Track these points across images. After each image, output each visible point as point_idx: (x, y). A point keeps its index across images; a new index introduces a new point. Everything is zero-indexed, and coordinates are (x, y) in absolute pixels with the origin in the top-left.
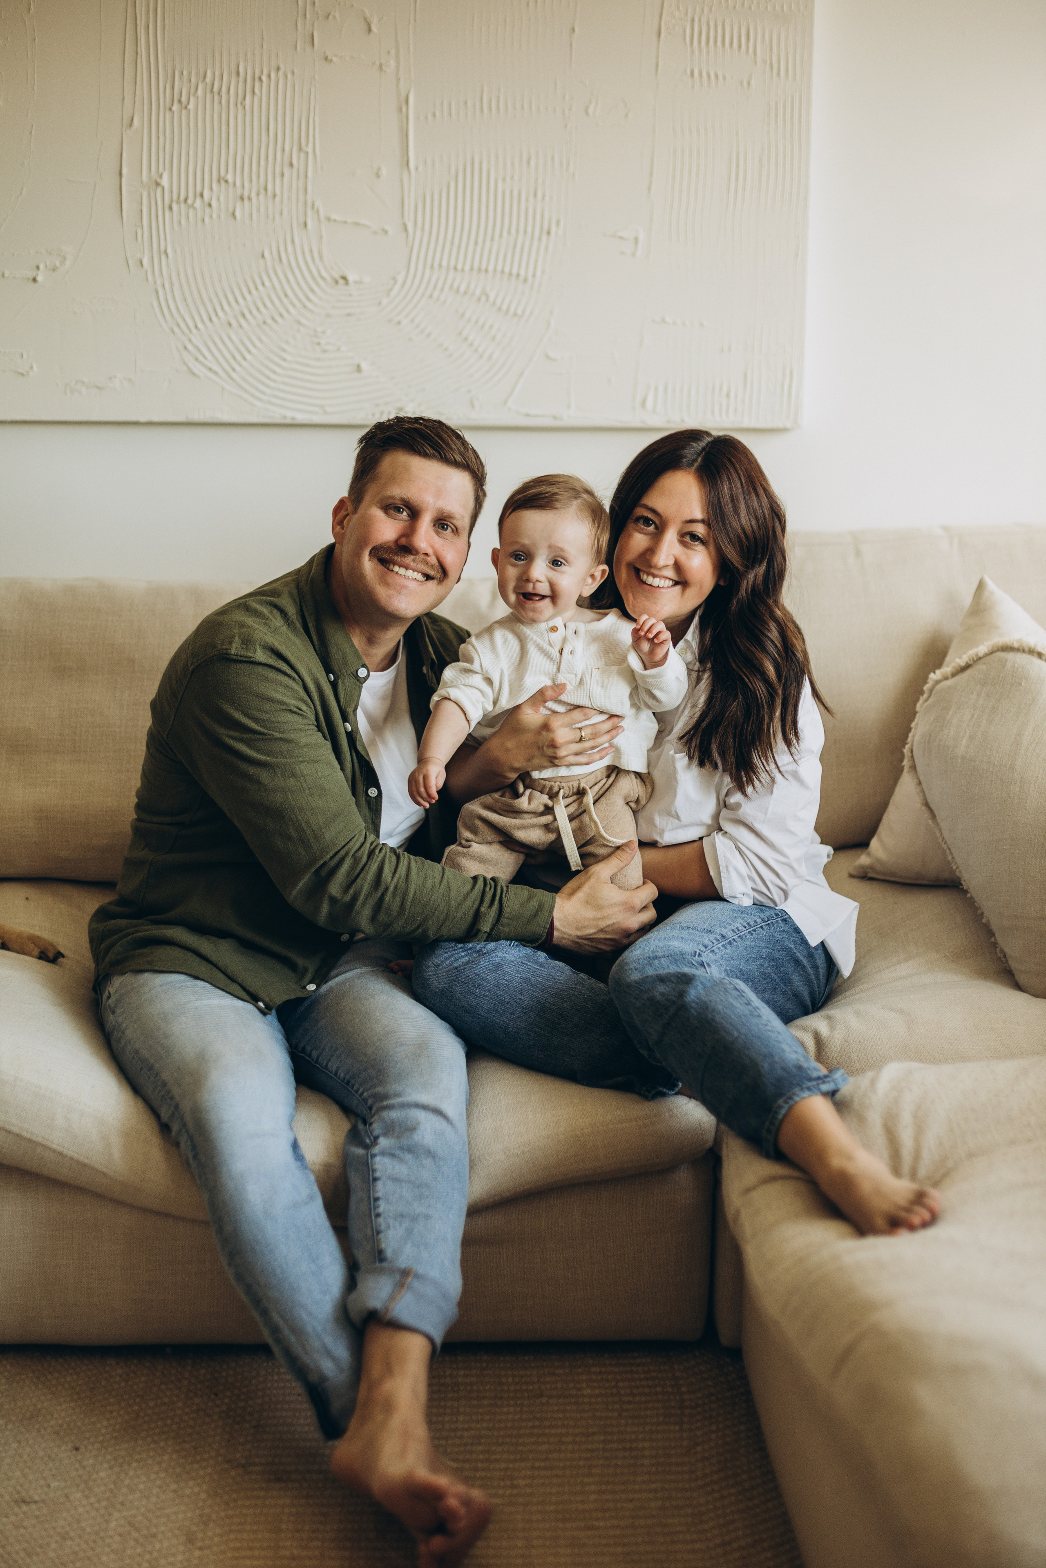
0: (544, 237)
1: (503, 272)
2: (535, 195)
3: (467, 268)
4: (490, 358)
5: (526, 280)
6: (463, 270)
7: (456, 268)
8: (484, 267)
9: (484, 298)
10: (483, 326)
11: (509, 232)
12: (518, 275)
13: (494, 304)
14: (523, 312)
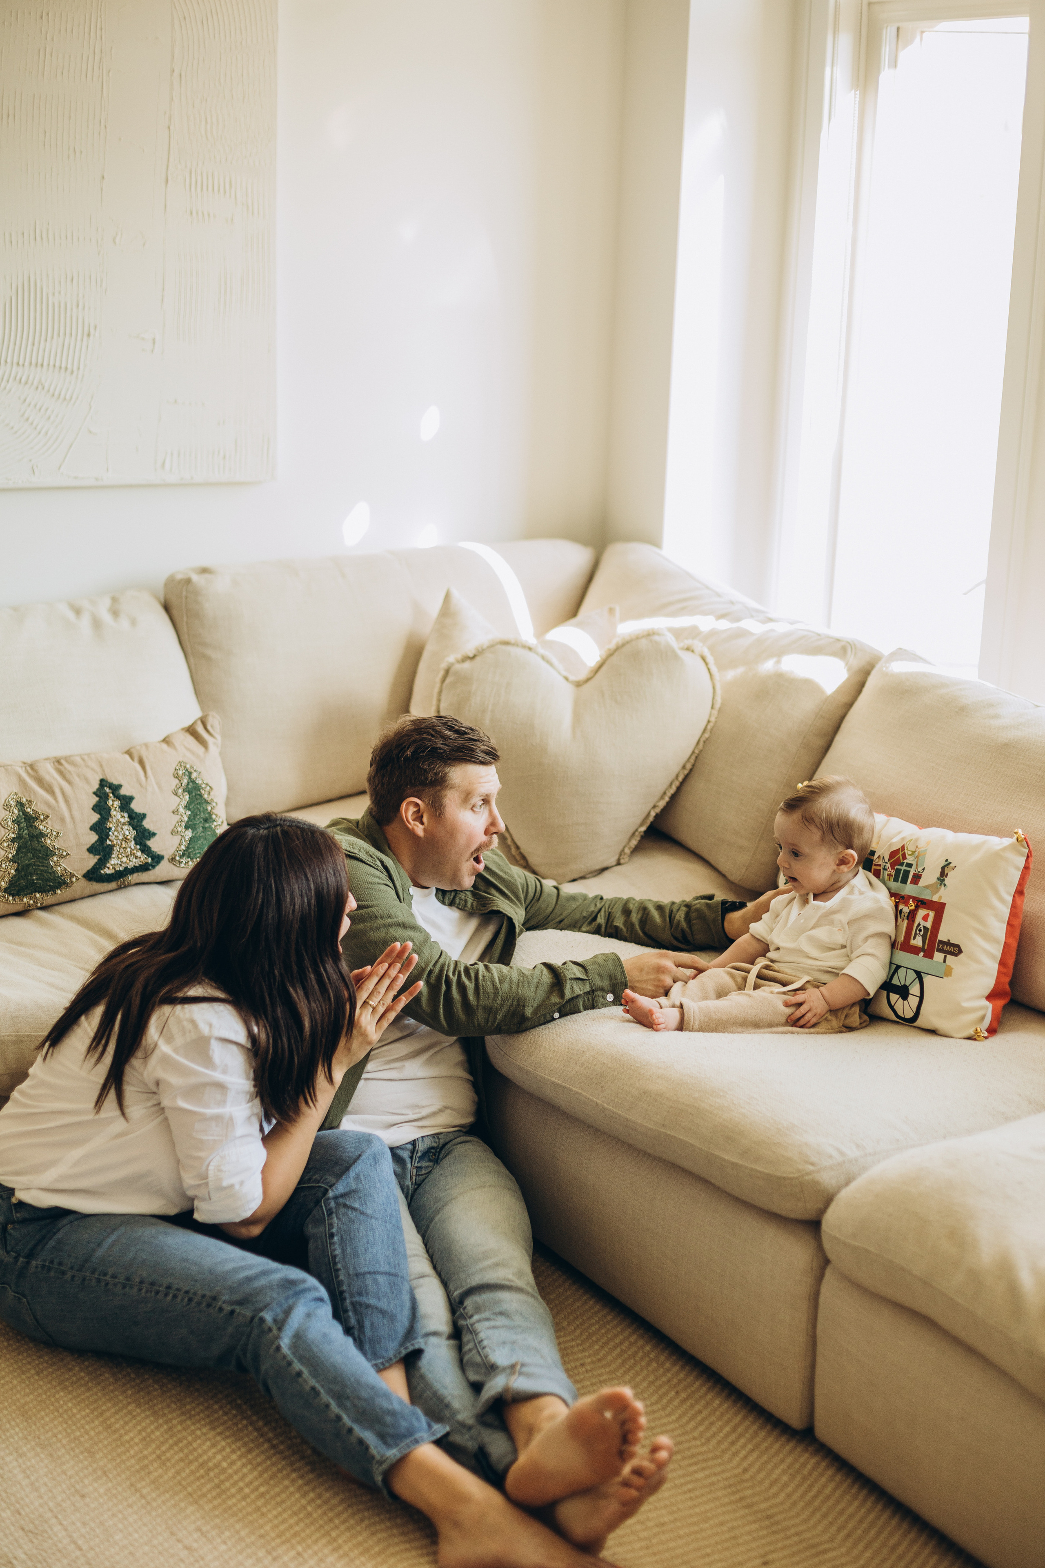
0: (85, 339)
1: (54, 366)
2: (78, 306)
3: (27, 364)
4: (46, 433)
5: (72, 372)
6: (23, 365)
7: (18, 364)
8: (40, 362)
9: (40, 387)
10: (40, 410)
11: (59, 335)
12: (66, 368)
13: (49, 391)
14: (71, 398)
